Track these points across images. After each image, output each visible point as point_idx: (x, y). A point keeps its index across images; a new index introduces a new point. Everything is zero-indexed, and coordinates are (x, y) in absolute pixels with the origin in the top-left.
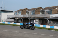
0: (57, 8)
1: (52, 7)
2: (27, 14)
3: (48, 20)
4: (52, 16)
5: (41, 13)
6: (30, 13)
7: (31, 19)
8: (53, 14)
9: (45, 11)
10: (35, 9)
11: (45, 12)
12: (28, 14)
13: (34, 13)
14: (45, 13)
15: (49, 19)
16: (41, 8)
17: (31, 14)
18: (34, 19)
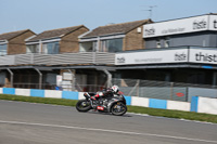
0: (139, 30)
1: (124, 26)
2: (28, 50)
3: (110, 72)
4: (123, 59)
5: (82, 49)
6: (40, 47)
7: (44, 73)
8: (127, 51)
9: (98, 39)
10: (61, 31)
11: (98, 43)
12: (35, 51)
13: (58, 50)
14: (97, 48)
15: (114, 69)
16: (81, 29)
17: (46, 51)
18: (57, 71)
